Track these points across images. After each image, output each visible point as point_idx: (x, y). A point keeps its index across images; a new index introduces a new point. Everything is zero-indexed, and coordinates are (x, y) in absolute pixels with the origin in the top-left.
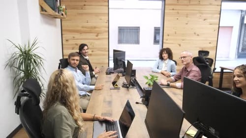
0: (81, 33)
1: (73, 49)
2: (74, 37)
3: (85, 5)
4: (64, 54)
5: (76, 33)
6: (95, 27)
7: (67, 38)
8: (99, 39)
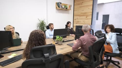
0: (80, 16)
1: (77, 24)
2: (77, 18)
3: (83, 2)
4: (74, 26)
5: (78, 16)
6: (86, 13)
7: (75, 19)
8: (87, 19)
